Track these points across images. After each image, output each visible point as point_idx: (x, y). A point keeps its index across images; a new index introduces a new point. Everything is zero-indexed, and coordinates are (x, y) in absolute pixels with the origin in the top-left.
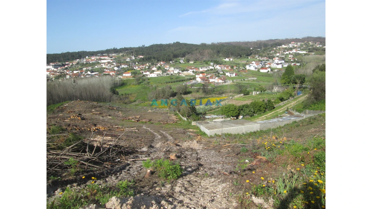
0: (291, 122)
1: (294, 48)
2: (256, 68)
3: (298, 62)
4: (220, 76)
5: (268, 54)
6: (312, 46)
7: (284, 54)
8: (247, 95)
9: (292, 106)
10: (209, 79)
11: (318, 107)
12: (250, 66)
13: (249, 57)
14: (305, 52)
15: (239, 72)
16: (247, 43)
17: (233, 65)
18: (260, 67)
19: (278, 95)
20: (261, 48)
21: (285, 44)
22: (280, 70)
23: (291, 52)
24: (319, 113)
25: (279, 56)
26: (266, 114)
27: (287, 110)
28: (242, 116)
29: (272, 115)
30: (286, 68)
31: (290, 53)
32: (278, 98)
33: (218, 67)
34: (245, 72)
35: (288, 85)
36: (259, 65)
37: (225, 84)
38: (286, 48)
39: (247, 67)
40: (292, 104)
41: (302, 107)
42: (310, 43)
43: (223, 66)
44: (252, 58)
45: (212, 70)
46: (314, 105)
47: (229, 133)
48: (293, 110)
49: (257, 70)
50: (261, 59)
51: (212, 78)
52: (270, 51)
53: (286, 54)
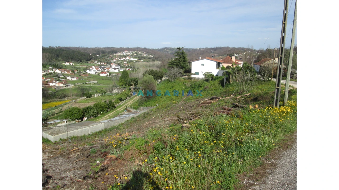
0: (130, 119)
1: (128, 56)
2: (96, 72)
3: (131, 68)
4: (61, 80)
5: (106, 60)
6: (141, 54)
7: (119, 60)
8: (90, 97)
9: (130, 105)
10: (49, 83)
11: (149, 104)
12: (90, 70)
13: (89, 62)
14: (136, 59)
15: (80, 75)
16: (86, 49)
17: (73, 69)
18: (100, 71)
19: (118, 96)
20: (100, 54)
21: (120, 52)
22: (117, 74)
23: (125, 59)
24: (150, 109)
25: (116, 62)
26: (108, 114)
27: (126, 109)
28: (87, 118)
29: (114, 114)
30: (122, 72)
31: (124, 60)
32: (117, 98)
33: (58, 71)
34: (86, 76)
35: (125, 87)
36: (98, 70)
37: (66, 88)
38: (121, 56)
39: (88, 71)
40: (130, 102)
41: (138, 105)
42: (139, 52)
43: (63, 70)
44: (92, 63)
45: (51, 73)
46: (147, 103)
47: (75, 136)
48: (131, 108)
49: (97, 74)
50: (100, 64)
51: (52, 82)
52: (108, 57)
53: (121, 60)
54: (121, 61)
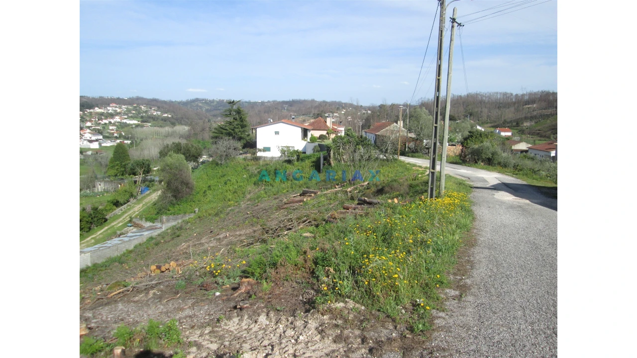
0: (145, 240)
1: (117, 114)
3: (127, 139)
7: (100, 123)
9: (137, 213)
11: (180, 210)
14: (135, 122)
19: (109, 197)
21: (99, 106)
22: (97, 153)
23: (112, 121)
24: (184, 219)
25: (91, 127)
26: (93, 234)
27: (130, 221)
29: (105, 233)
30: (111, 149)
31: (110, 123)
32: (108, 201)
35: (122, 177)
38: (102, 114)
40: (136, 209)
41: (156, 213)
42: (143, 107)
46: (174, 207)
48: (141, 219)
53: (103, 123)
54: (103, 124)
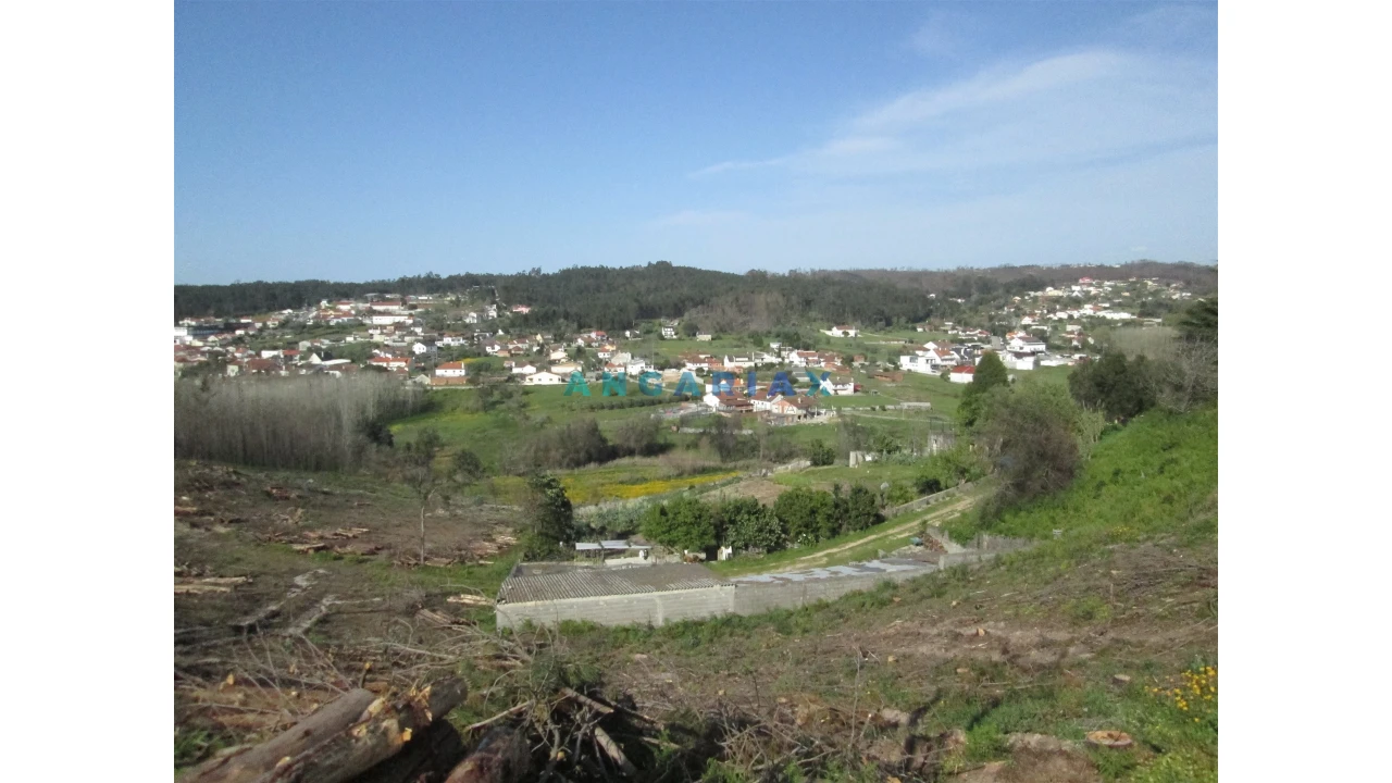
1: (1089, 298)
2: (935, 367)
4: (798, 390)
5: (991, 318)
6: (1155, 293)
7: (1050, 318)
10: (752, 402)
12: (914, 358)
13: (917, 325)
14: (1125, 316)
15: (871, 377)
16: (916, 277)
17: (850, 352)
18: (954, 363)
21: (1056, 284)
23: (1076, 314)
25: (1030, 326)
31: (1071, 317)
33: (795, 358)
34: (893, 381)
36: (947, 357)
37: (808, 421)
38: (1057, 300)
39: (905, 362)
42: (1150, 283)
43: (813, 355)
44: (931, 330)
45: (770, 366)
49: (938, 374)
50: (962, 335)
52: (1001, 308)
53: (1056, 318)
54: (1055, 321)
